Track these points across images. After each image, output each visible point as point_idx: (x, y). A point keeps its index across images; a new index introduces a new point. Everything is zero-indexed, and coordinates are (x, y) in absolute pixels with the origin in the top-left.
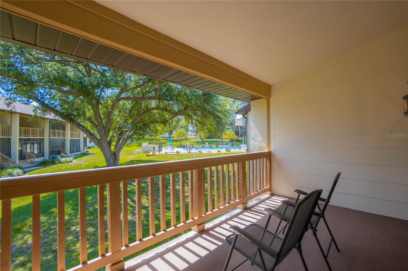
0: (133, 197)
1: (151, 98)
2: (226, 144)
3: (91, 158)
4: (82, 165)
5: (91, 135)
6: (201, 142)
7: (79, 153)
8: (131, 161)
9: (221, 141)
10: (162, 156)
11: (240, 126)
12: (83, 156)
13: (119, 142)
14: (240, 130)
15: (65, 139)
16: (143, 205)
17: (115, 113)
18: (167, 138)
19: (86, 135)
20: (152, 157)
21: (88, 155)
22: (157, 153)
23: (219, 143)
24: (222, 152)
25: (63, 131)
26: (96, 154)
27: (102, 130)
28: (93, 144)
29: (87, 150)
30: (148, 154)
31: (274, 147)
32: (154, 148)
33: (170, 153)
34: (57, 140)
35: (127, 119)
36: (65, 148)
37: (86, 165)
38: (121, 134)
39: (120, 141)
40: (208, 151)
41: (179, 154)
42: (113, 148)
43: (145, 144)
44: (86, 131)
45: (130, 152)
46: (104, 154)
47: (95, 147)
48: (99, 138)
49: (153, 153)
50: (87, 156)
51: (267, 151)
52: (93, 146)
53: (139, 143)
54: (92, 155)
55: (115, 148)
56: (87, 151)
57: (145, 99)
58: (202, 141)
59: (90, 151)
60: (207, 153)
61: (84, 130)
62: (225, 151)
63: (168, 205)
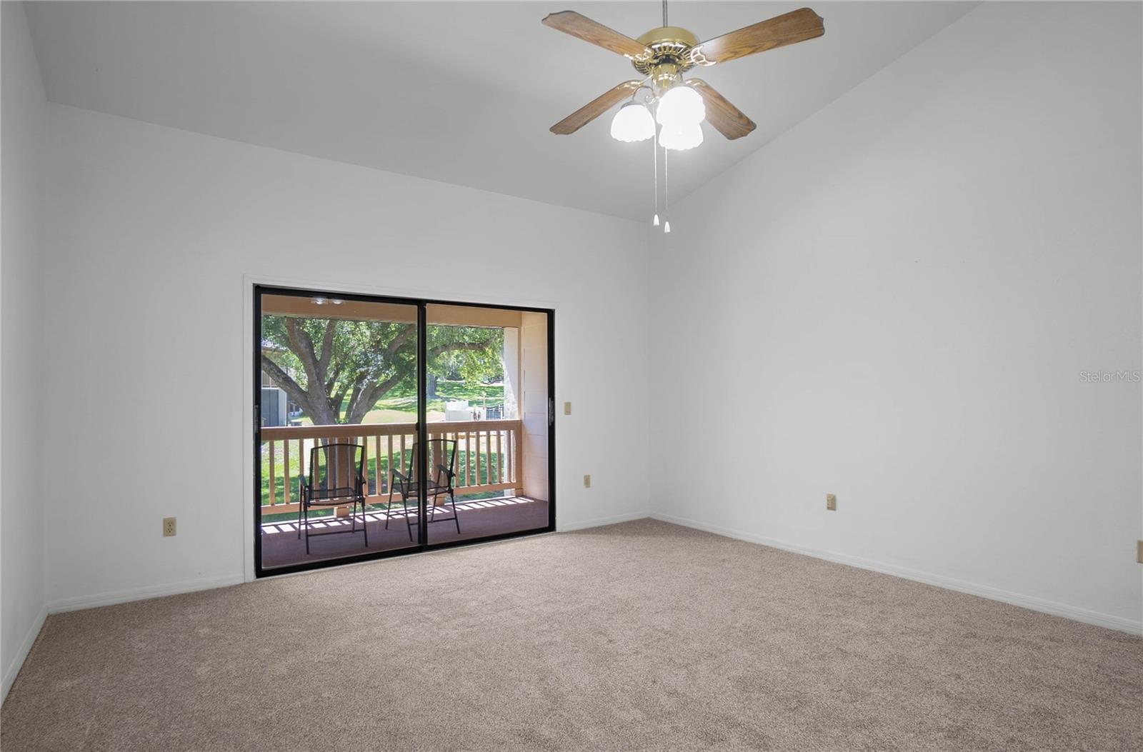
5: (287, 383)
13: (356, 401)
31: (525, 413)
39: (358, 397)
51: (518, 419)
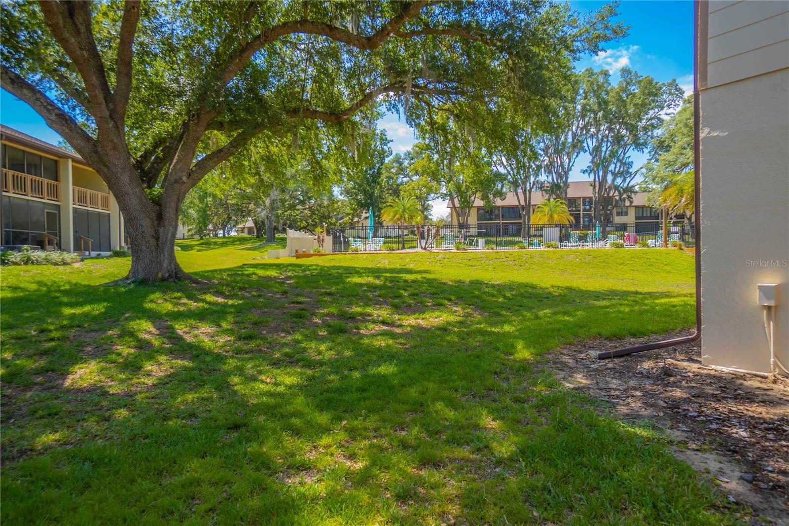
5: (62, 121)
11: (584, 199)
14: (583, 211)
15: (59, 206)
24: (530, 249)
25: (53, 182)
30: (299, 253)
33: (367, 252)
34: (31, 203)
36: (60, 232)
43: (296, 233)
44: (45, 107)
45: (254, 257)
49: (315, 251)
60: (484, 251)
61: (38, 103)
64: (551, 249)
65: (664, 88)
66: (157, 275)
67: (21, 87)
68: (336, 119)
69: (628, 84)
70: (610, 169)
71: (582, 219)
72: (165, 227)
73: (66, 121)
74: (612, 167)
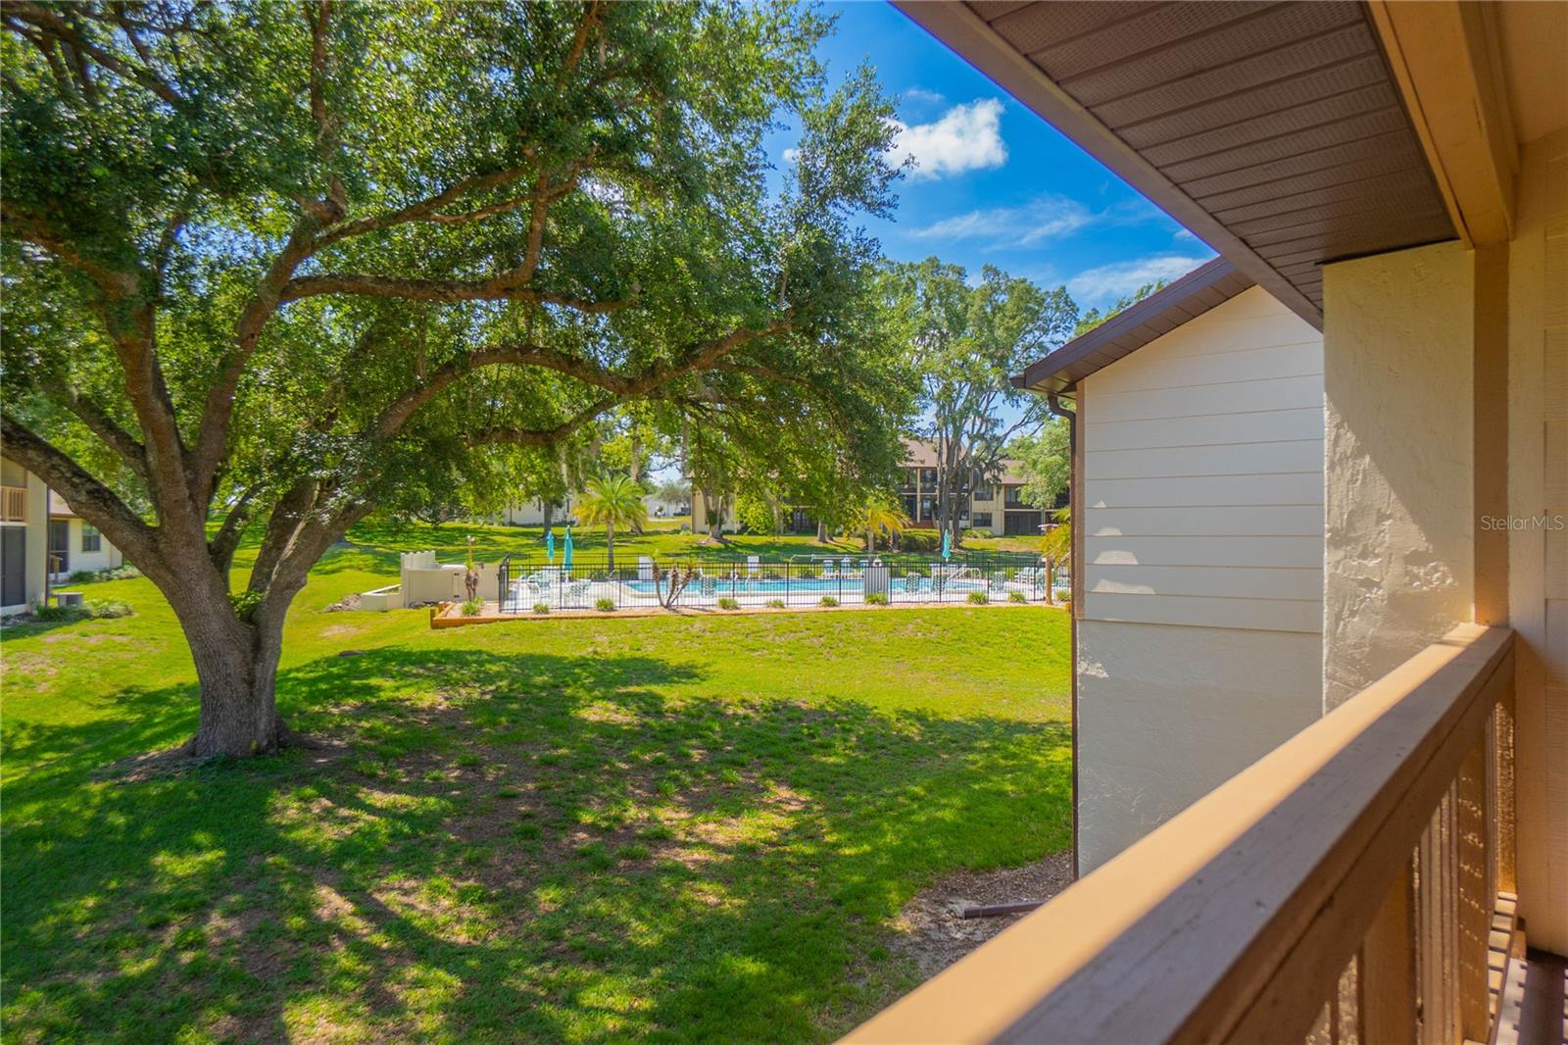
0: (373, 887)
1: (483, 290)
2: (855, 565)
3: (93, 642)
4: (36, 680)
5: (98, 502)
6: (719, 550)
7: (20, 609)
8: (343, 655)
9: (821, 545)
10: (520, 626)
12: (45, 625)
13: (281, 549)
14: (922, 491)
16: (440, 942)
17: (256, 375)
18: (529, 526)
19: (69, 500)
20: (461, 631)
21: (77, 620)
22: (490, 610)
23: (819, 557)
24: (843, 607)
26: (130, 613)
27: (174, 472)
28: (107, 553)
29: (71, 591)
30: (439, 616)
31: (1546, 601)
32: (471, 583)
33: (565, 613)
35: (333, 411)
37: (64, 683)
38: (295, 500)
39: (287, 541)
40: (773, 598)
41: (612, 614)
42: (239, 580)
43: (416, 560)
44: (68, 480)
45: (331, 605)
46: (182, 618)
47: (122, 573)
48: (151, 519)
49: (466, 612)
50: (66, 628)
52: (108, 566)
53: (379, 554)
54: (101, 620)
55: (255, 585)
56: (71, 599)
57: (449, 294)
58: (722, 546)
59: (90, 596)
60: (769, 610)
61: (55, 474)
62: (862, 598)
63: (593, 931)
64: (876, 607)
65: (1049, 300)
66: (250, 744)
67: (25, 446)
68: (544, 440)
69: (994, 291)
70: (965, 429)
71: (919, 505)
72: (264, 661)
73: (105, 501)
74: (968, 427)
